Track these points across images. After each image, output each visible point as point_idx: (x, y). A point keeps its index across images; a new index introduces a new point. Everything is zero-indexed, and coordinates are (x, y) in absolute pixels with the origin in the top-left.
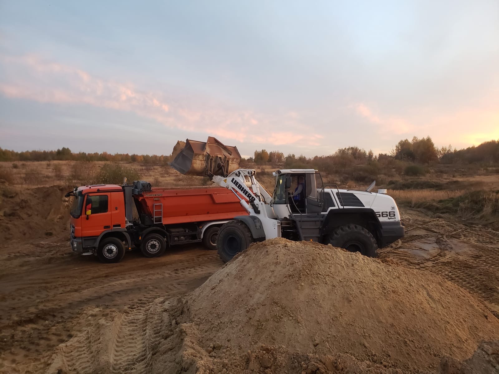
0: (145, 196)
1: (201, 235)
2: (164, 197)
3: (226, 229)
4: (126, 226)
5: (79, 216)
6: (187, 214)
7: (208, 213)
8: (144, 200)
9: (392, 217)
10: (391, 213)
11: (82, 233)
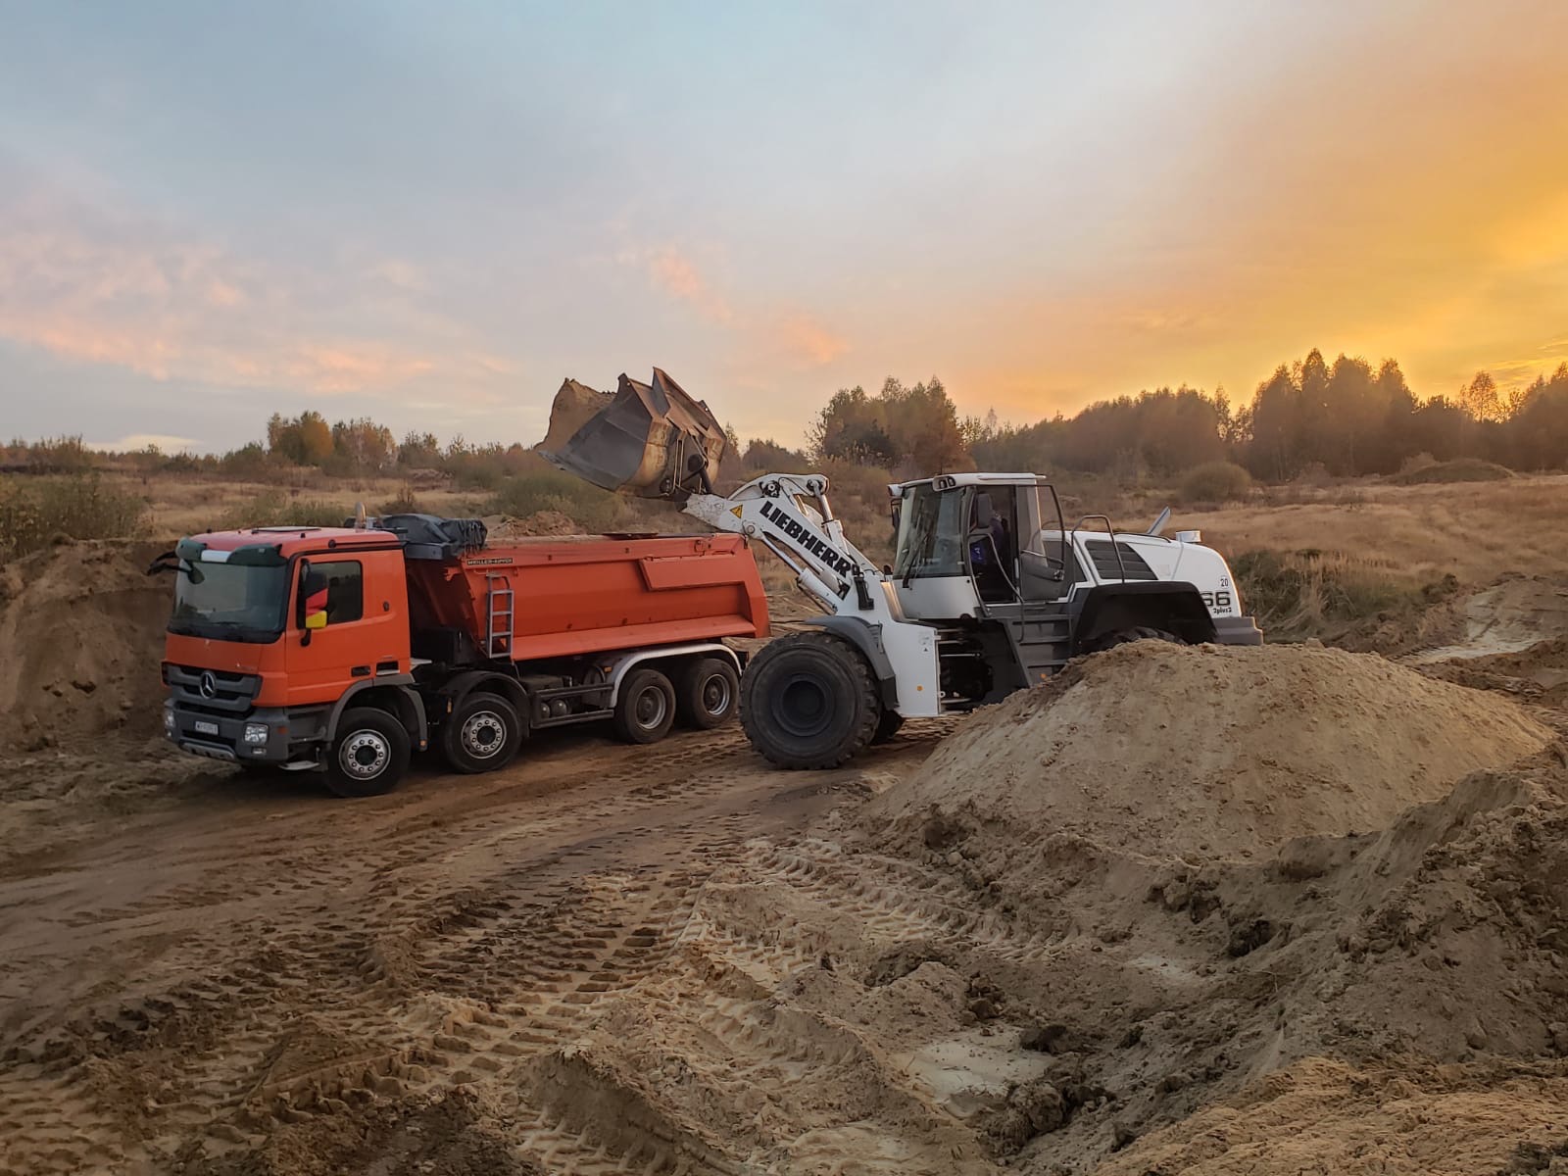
0: (465, 566)
1: (610, 695)
2: (514, 568)
3: (781, 656)
4: (412, 668)
5: (280, 633)
6: (569, 626)
7: (624, 623)
8: (460, 578)
9: (1224, 607)
10: (1220, 596)
11: (290, 693)
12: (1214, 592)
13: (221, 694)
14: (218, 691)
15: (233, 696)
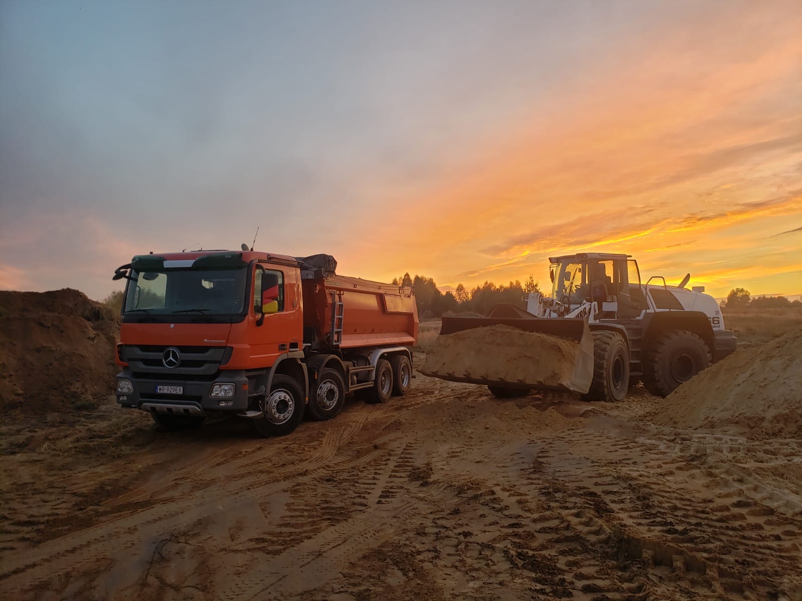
0: (324, 284)
1: (373, 372)
4: (303, 348)
5: (242, 317)
9: (716, 325)
10: (715, 319)
11: (251, 358)
12: (712, 317)
13: (184, 363)
14: (182, 361)
15: (199, 363)
